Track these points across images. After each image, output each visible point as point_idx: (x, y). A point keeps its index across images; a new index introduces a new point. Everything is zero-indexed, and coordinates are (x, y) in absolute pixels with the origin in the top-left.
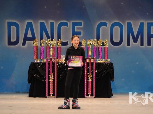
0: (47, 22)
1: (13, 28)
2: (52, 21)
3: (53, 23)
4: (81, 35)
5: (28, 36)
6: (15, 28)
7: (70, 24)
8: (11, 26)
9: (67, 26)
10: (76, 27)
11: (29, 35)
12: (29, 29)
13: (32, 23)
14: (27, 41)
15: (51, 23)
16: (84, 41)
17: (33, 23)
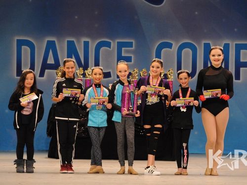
0: (79, 41)
1: (25, 50)
2: (87, 40)
3: (88, 42)
4: (131, 62)
5: (48, 62)
6: (28, 49)
7: (114, 45)
8: (23, 47)
9: (110, 48)
10: (123, 49)
11: (51, 61)
12: (51, 51)
13: (54, 41)
14: (46, 71)
15: (84, 42)
16: (136, 70)
17: (56, 42)
